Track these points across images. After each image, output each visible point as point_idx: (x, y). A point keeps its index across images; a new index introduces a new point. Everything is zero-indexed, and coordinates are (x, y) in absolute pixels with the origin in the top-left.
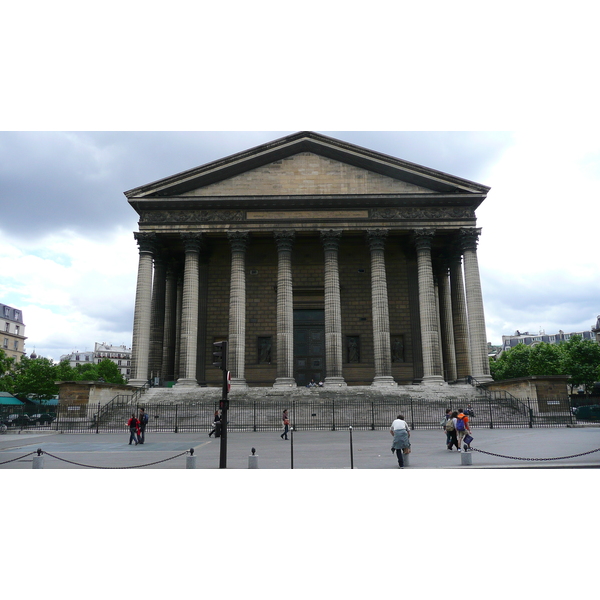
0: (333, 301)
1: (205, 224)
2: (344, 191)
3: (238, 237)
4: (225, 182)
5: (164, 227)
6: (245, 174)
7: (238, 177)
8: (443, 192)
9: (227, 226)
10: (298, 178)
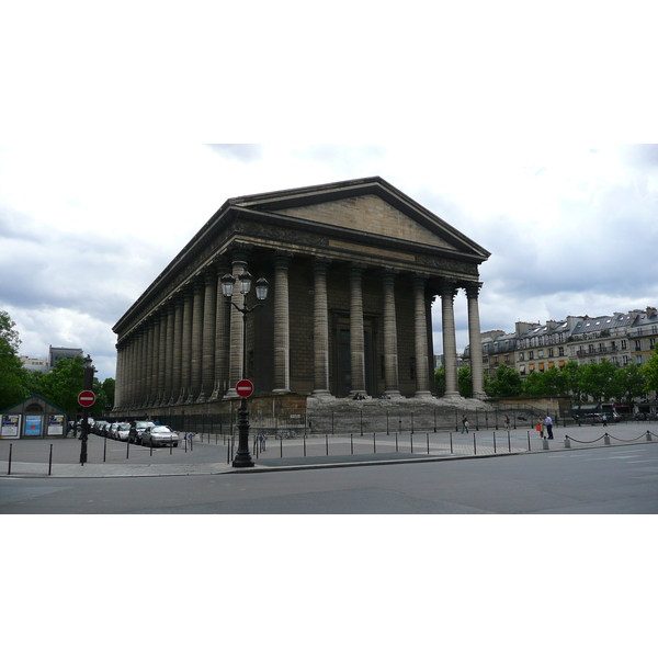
0: (391, 328)
1: (296, 244)
2: (400, 236)
3: (323, 262)
4: (312, 207)
5: (259, 240)
6: (329, 204)
7: (323, 205)
8: (462, 251)
9: (314, 250)
10: (368, 216)
